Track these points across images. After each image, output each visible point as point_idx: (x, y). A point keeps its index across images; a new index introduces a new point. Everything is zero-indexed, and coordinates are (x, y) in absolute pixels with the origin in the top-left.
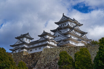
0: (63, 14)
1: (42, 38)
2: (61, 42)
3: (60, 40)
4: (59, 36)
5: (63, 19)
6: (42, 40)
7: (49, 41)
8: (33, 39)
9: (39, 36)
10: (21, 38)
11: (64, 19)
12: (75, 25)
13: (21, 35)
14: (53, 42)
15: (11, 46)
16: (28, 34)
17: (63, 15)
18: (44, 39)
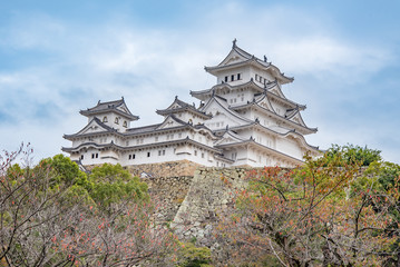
0: (234, 42)
1: (171, 119)
2: (226, 136)
3: (220, 127)
4: (218, 114)
5: (232, 59)
6: (171, 126)
7: (192, 131)
8: (138, 118)
9: (159, 112)
10: (100, 114)
11: (237, 58)
12: (269, 79)
13: (100, 104)
14: (204, 134)
15: (66, 137)
16: (122, 101)
17: (234, 46)
18: (176, 124)
